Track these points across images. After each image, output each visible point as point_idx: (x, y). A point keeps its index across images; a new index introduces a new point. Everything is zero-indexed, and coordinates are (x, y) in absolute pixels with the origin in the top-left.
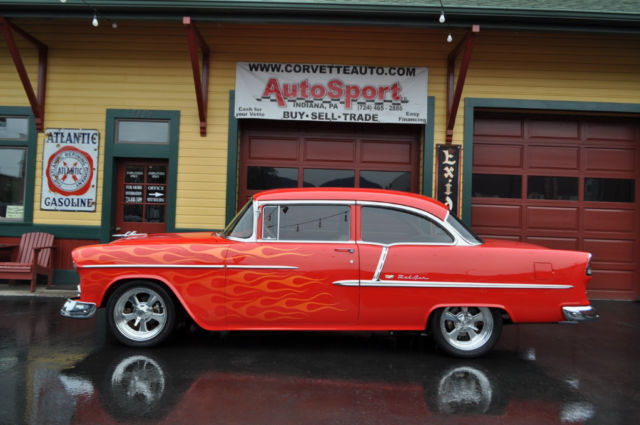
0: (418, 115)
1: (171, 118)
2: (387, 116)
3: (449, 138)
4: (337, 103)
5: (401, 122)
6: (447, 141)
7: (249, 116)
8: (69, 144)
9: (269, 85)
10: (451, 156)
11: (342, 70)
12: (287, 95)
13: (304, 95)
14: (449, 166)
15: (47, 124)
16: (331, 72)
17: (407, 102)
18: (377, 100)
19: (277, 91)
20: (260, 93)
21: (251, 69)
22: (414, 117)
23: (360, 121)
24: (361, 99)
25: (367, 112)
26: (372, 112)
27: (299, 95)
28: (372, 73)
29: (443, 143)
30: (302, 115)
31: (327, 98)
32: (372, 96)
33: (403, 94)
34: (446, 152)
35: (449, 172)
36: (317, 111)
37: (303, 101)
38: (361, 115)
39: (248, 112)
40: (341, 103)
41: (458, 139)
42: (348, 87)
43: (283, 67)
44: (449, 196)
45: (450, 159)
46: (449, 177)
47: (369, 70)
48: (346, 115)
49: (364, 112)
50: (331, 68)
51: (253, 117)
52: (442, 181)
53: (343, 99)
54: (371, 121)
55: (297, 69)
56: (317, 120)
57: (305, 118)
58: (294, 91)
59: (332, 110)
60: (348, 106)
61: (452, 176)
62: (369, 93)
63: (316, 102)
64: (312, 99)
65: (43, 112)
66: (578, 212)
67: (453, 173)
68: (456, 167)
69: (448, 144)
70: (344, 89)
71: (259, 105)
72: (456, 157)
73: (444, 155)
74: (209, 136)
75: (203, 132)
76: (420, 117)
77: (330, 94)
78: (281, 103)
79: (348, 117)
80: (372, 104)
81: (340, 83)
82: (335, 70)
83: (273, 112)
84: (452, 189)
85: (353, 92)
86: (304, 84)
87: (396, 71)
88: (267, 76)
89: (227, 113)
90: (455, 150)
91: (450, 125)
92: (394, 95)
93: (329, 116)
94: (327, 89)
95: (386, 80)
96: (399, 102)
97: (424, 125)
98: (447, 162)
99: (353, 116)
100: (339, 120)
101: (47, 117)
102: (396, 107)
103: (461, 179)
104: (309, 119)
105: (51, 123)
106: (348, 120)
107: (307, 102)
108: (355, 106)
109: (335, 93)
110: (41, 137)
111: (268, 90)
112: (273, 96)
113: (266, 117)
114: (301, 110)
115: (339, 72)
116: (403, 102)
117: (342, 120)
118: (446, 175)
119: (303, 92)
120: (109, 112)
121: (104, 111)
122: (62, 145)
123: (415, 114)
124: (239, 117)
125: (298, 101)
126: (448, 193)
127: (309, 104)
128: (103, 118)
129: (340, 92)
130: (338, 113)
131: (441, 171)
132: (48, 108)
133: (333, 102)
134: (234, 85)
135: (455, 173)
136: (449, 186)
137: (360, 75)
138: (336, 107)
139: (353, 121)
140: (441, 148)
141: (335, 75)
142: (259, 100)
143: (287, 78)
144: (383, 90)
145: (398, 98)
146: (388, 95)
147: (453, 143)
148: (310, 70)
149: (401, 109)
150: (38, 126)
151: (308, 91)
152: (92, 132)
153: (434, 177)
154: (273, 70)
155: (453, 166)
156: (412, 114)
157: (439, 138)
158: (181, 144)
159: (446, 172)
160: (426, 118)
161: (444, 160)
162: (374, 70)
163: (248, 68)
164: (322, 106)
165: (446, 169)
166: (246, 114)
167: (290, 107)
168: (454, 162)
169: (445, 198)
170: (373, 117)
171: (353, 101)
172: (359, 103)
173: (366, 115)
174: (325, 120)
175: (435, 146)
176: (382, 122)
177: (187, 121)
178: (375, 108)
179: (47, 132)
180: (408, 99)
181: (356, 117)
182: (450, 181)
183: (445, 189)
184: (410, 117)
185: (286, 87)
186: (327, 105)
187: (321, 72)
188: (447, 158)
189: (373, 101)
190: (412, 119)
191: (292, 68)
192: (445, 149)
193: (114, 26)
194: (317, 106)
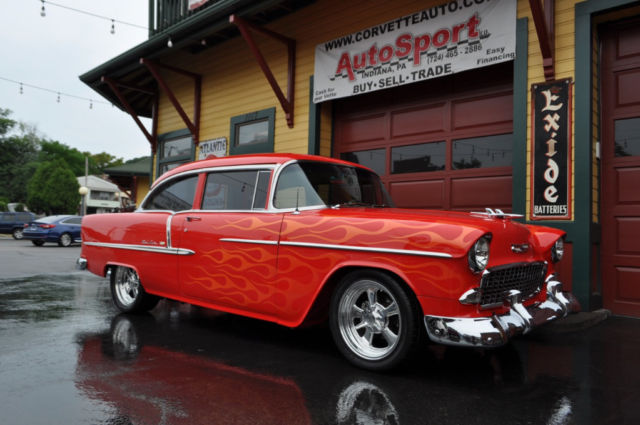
0: (503, 50)
1: (267, 116)
2: (463, 62)
3: (549, 71)
4: (405, 61)
5: (481, 65)
6: (546, 76)
7: (323, 99)
8: (211, 154)
9: (341, 62)
10: (555, 98)
11: (410, 20)
12: (356, 67)
13: (372, 61)
14: (552, 113)
15: (201, 139)
16: (399, 27)
17: (487, 36)
18: (450, 45)
19: (348, 66)
20: (333, 72)
21: (327, 49)
22: (497, 54)
23: (431, 77)
24: (432, 49)
25: (439, 63)
26: (444, 62)
27: (368, 64)
28: (443, 13)
29: (543, 80)
30: (370, 85)
31: (395, 59)
32: (444, 42)
33: (481, 28)
34: (547, 94)
35: (552, 122)
36: (384, 76)
37: (372, 69)
38: (431, 69)
39: (323, 95)
40: (410, 60)
41: (566, 69)
42: (418, 40)
43: (354, 38)
44: (553, 158)
45: (553, 103)
46: (552, 130)
47: (440, 10)
48: (414, 74)
49: (433, 65)
50: (398, 22)
51: (327, 99)
52: (542, 137)
53: (411, 55)
54: (443, 74)
55: (367, 35)
56: (385, 87)
57: (374, 89)
58: (364, 60)
59: (402, 72)
60: (417, 61)
61: (556, 127)
62: (441, 39)
63: (384, 67)
64: (380, 65)
65: (198, 130)
67: (557, 122)
68: (563, 113)
69: (552, 82)
70: (412, 42)
71: (332, 85)
72: (564, 98)
73: (544, 99)
74: (296, 127)
75: (291, 124)
76: (506, 52)
77: (398, 54)
78: (352, 78)
79: (417, 75)
80: (444, 52)
81: (408, 37)
82: (403, 23)
83: (344, 89)
84: (556, 147)
85: (422, 44)
86: (373, 50)
88: (338, 52)
89: (307, 101)
90: (562, 88)
91: (548, 51)
92: (472, 33)
93: (397, 80)
94: (395, 48)
95: (462, 16)
96: (477, 39)
97: (511, 62)
98: (549, 107)
99: (422, 73)
100: (407, 82)
101: (201, 132)
102: (474, 46)
103: (572, 129)
104: (378, 88)
105: (204, 137)
106: (417, 79)
107: (375, 69)
109: (403, 50)
110: (198, 148)
111: (340, 67)
112: (345, 72)
113: (338, 96)
114: (369, 79)
115: (407, 25)
116: (482, 37)
117: (410, 81)
118: (547, 128)
119: (372, 58)
120: (233, 119)
121: (229, 120)
122: (208, 154)
123: (498, 50)
124: (319, 101)
125: (367, 71)
126: (551, 153)
127: (378, 70)
128: (228, 126)
129: (408, 47)
130: (405, 73)
131: (540, 122)
132: (202, 125)
133: (401, 62)
134: (313, 70)
135: (562, 122)
136: (552, 143)
137: (431, 20)
138: (404, 66)
139: (422, 79)
140: (538, 90)
141: (404, 29)
142: (333, 79)
143: (357, 49)
144: (456, 30)
145: (476, 34)
146: (464, 35)
147: (558, 77)
148: (379, 32)
149: (480, 48)
150: (196, 142)
151: (376, 57)
152: (222, 140)
153: (530, 134)
154: (345, 44)
155: (558, 112)
156: (494, 51)
157: (536, 74)
158: (277, 139)
159: (547, 123)
160: (514, 51)
161: (544, 105)
162: (446, 8)
163: (324, 48)
164: (390, 70)
165: (548, 118)
166: (320, 98)
167: (360, 80)
168: (561, 105)
169: (547, 162)
170: (446, 68)
171: (422, 54)
172: (429, 55)
173: (437, 68)
174: (393, 86)
175: (529, 87)
176: (456, 72)
177: (281, 116)
178: (447, 56)
179: (201, 144)
180: (489, 32)
181: (426, 74)
182: (554, 135)
183: (546, 149)
184: (492, 55)
185: (356, 58)
186: (394, 68)
187: (389, 30)
188: (549, 102)
189: (445, 47)
190: (496, 58)
191: (362, 36)
192: (546, 90)
193: (204, 43)
194: (385, 71)
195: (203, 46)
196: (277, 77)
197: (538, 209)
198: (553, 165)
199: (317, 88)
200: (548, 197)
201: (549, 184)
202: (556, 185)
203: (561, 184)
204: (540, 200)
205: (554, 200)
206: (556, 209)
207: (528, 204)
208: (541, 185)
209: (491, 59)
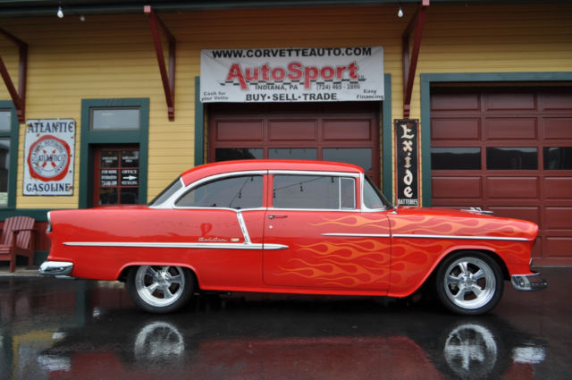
0: (375, 92)
1: (141, 105)
2: (345, 95)
3: (406, 112)
4: (297, 84)
5: (359, 99)
6: (405, 115)
7: (213, 100)
8: (48, 133)
9: (232, 70)
10: (409, 130)
11: (300, 53)
12: (249, 79)
13: (265, 78)
14: (408, 140)
15: (28, 116)
16: (290, 55)
17: (364, 80)
18: (335, 80)
19: (239, 75)
20: (223, 78)
21: (215, 56)
22: (371, 94)
23: (320, 100)
24: (320, 79)
25: (326, 91)
26: (331, 91)
27: (260, 78)
28: (329, 54)
29: (401, 117)
30: (263, 97)
31: (287, 80)
32: (331, 76)
33: (359, 73)
34: (404, 127)
35: (408, 146)
36: (278, 92)
37: (264, 84)
38: (320, 94)
39: (213, 96)
40: (302, 84)
41: (415, 113)
42: (307, 69)
43: (244, 53)
44: (409, 169)
45: (408, 133)
46: (408, 151)
47: (326, 52)
48: (305, 95)
49: (323, 92)
50: (290, 51)
51: (217, 101)
52: (401, 155)
53: (302, 80)
54: (330, 100)
55: (258, 53)
56: (278, 101)
57: (266, 100)
58: (256, 74)
59: (293, 91)
60: (307, 85)
61: (411, 149)
62: (328, 73)
63: (277, 84)
64: (273, 82)
65: (24, 105)
66: (538, 182)
67: (412, 146)
68: (414, 140)
69: (406, 120)
70: (303, 70)
71: (222, 89)
72: (414, 131)
73: (402, 130)
74: (177, 121)
75: (171, 117)
76: (377, 94)
77: (290, 76)
78: (244, 87)
79: (308, 97)
80: (331, 84)
81: (299, 65)
82: (294, 53)
83: (236, 95)
84: (411, 162)
85: (312, 73)
86: (265, 68)
87: (352, 51)
88: (229, 62)
89: (192, 98)
90: (413, 125)
91: (407, 100)
92: (352, 74)
93: (290, 97)
94: (287, 71)
95: (344, 60)
96: (356, 80)
97: (382, 102)
98: (405, 136)
99: (312, 96)
100: (299, 100)
101: (27, 109)
102: (354, 85)
103: (420, 152)
104: (271, 100)
105: (32, 114)
106: (308, 100)
107: (268, 84)
108: (314, 86)
109: (295, 75)
110: (23, 128)
111: (231, 75)
112: (236, 80)
113: (230, 100)
114: (262, 92)
115: (297, 55)
116: (360, 80)
117: (302, 100)
118: (405, 149)
119: (264, 75)
120: (84, 102)
121: (80, 101)
122: (42, 135)
123: (372, 92)
124: (205, 101)
125: (260, 84)
126: (408, 166)
127: (271, 86)
128: (79, 108)
129: (300, 73)
130: (299, 93)
131: (400, 145)
132: (28, 101)
133: (294, 84)
134: (199, 71)
135: (414, 146)
136: (408, 159)
137: (318, 57)
138: (296, 87)
139: (313, 100)
140: (399, 123)
141: (294, 58)
142: (223, 84)
143: (249, 63)
144: (340, 70)
145: (356, 77)
146: (346, 75)
147: (411, 117)
148: (271, 54)
149: (359, 87)
150: (20, 118)
151: (269, 74)
152: (68, 122)
153: (394, 151)
154: (235, 56)
155: (412, 140)
156: (369, 92)
157: (396, 113)
158: (151, 129)
159: (405, 146)
160: (383, 94)
161: (403, 134)
162: (332, 52)
163: (212, 55)
164: (283, 88)
165: (405, 143)
166: (211, 99)
167: (252, 90)
168: (412, 136)
169: (405, 171)
170: (332, 96)
171: (312, 81)
172: (318, 83)
173: (325, 94)
174: (286, 101)
175: (393, 121)
176: (341, 100)
177: (158, 111)
178: (334, 87)
179: (28, 122)
180: (365, 77)
181: (316, 97)
182: (409, 154)
183: (405, 163)
184: (368, 94)
185: (248, 71)
186: (287, 87)
187: (281, 55)
188: (405, 132)
189: (331, 81)
190: (370, 97)
191: (253, 53)
192: (404, 124)
193: (83, 19)
194: (278, 88)
197: (400, 202)
198: (409, 173)
199: (203, 89)
200: (406, 194)
201: (407, 186)
202: (411, 186)
203: (414, 186)
204: (401, 196)
205: (410, 196)
206: (412, 202)
207: (394, 198)
208: (402, 186)
209: (367, 97)
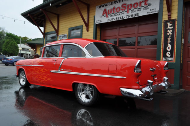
0: (155, 9)
1: (80, 28)
2: (142, 13)
3: (170, 16)
4: (124, 12)
5: (148, 14)
6: (168, 18)
7: (98, 23)
8: (62, 39)
9: (104, 12)
10: (171, 25)
12: (109, 13)
13: (114, 12)
14: (170, 29)
15: (59, 34)
16: (122, 1)
18: (138, 7)
19: (106, 13)
20: (101, 15)
21: (99, 8)
22: (153, 11)
23: (132, 17)
24: (133, 8)
25: (135, 13)
27: (112, 12)
29: (167, 19)
30: (113, 19)
31: (121, 11)
33: (149, 2)
34: (169, 23)
35: (170, 32)
36: (117, 16)
37: (114, 14)
38: (132, 15)
40: (126, 12)
41: (175, 16)
42: (128, 5)
43: (108, 4)
44: (170, 43)
45: (170, 26)
46: (170, 35)
48: (127, 16)
49: (133, 14)
52: (166, 37)
53: (126, 10)
54: (136, 16)
55: (112, 3)
56: (118, 20)
57: (114, 20)
58: (111, 11)
60: (128, 12)
61: (171, 34)
62: (136, 5)
63: (117, 14)
64: (116, 13)
67: (171, 32)
68: (173, 29)
69: (170, 20)
70: (127, 6)
71: (101, 19)
72: (174, 25)
73: (167, 25)
75: (88, 31)
76: (156, 10)
77: (122, 10)
78: (107, 17)
79: (128, 16)
80: (137, 9)
81: (125, 4)
83: (105, 20)
84: (171, 40)
85: (130, 7)
86: (114, 8)
88: (103, 9)
89: (93, 23)
90: (173, 22)
92: (145, 4)
93: (121, 18)
94: (121, 8)
96: (147, 6)
97: (158, 13)
98: (169, 28)
99: (129, 16)
100: (125, 18)
101: (59, 32)
102: (146, 8)
103: (176, 35)
104: (115, 20)
106: (128, 18)
107: (115, 14)
109: (124, 9)
110: (58, 38)
111: (104, 13)
112: (105, 15)
113: (103, 22)
114: (112, 17)
116: (149, 5)
117: (126, 18)
118: (168, 34)
119: (114, 11)
121: (68, 29)
122: (61, 39)
123: (154, 9)
124: (96, 24)
125: (112, 15)
126: (169, 42)
127: (116, 15)
128: (68, 31)
129: (125, 7)
130: (124, 16)
131: (166, 32)
132: (59, 30)
133: (123, 12)
134: (95, 14)
135: (173, 32)
136: (169, 39)
138: (124, 14)
139: (129, 18)
140: (166, 22)
141: (124, 2)
142: (101, 17)
143: (109, 8)
144: (141, 3)
145: (147, 4)
146: (143, 4)
147: (172, 18)
148: (116, 2)
149: (148, 9)
151: (115, 10)
152: (66, 35)
153: (163, 36)
154: (105, 6)
157: (165, 17)
158: (83, 35)
159: (168, 32)
160: (159, 10)
163: (99, 7)
164: (119, 15)
165: (169, 31)
167: (110, 17)
168: (172, 27)
169: (168, 44)
170: (137, 14)
171: (130, 10)
172: (132, 10)
173: (134, 14)
174: (120, 19)
175: (163, 21)
176: (140, 16)
177: (85, 28)
178: (138, 11)
179: (59, 36)
180: (151, 4)
181: (131, 16)
182: (170, 36)
183: (168, 40)
184: (152, 11)
185: (109, 11)
186: (121, 14)
187: (119, 2)
188: (169, 26)
189: (137, 8)
190: (153, 12)
191: (110, 4)
192: (168, 22)
193: (61, 4)
194: (118, 15)
195: (60, 5)
196: (84, 16)
197: (164, 59)
198: (169, 45)
199: (96, 19)
200: (167, 55)
201: (168, 51)
202: (170, 51)
203: (172, 51)
204: (165, 56)
205: (169, 56)
206: (170, 59)
207: (161, 57)
208: (165, 51)
209: (151, 12)
